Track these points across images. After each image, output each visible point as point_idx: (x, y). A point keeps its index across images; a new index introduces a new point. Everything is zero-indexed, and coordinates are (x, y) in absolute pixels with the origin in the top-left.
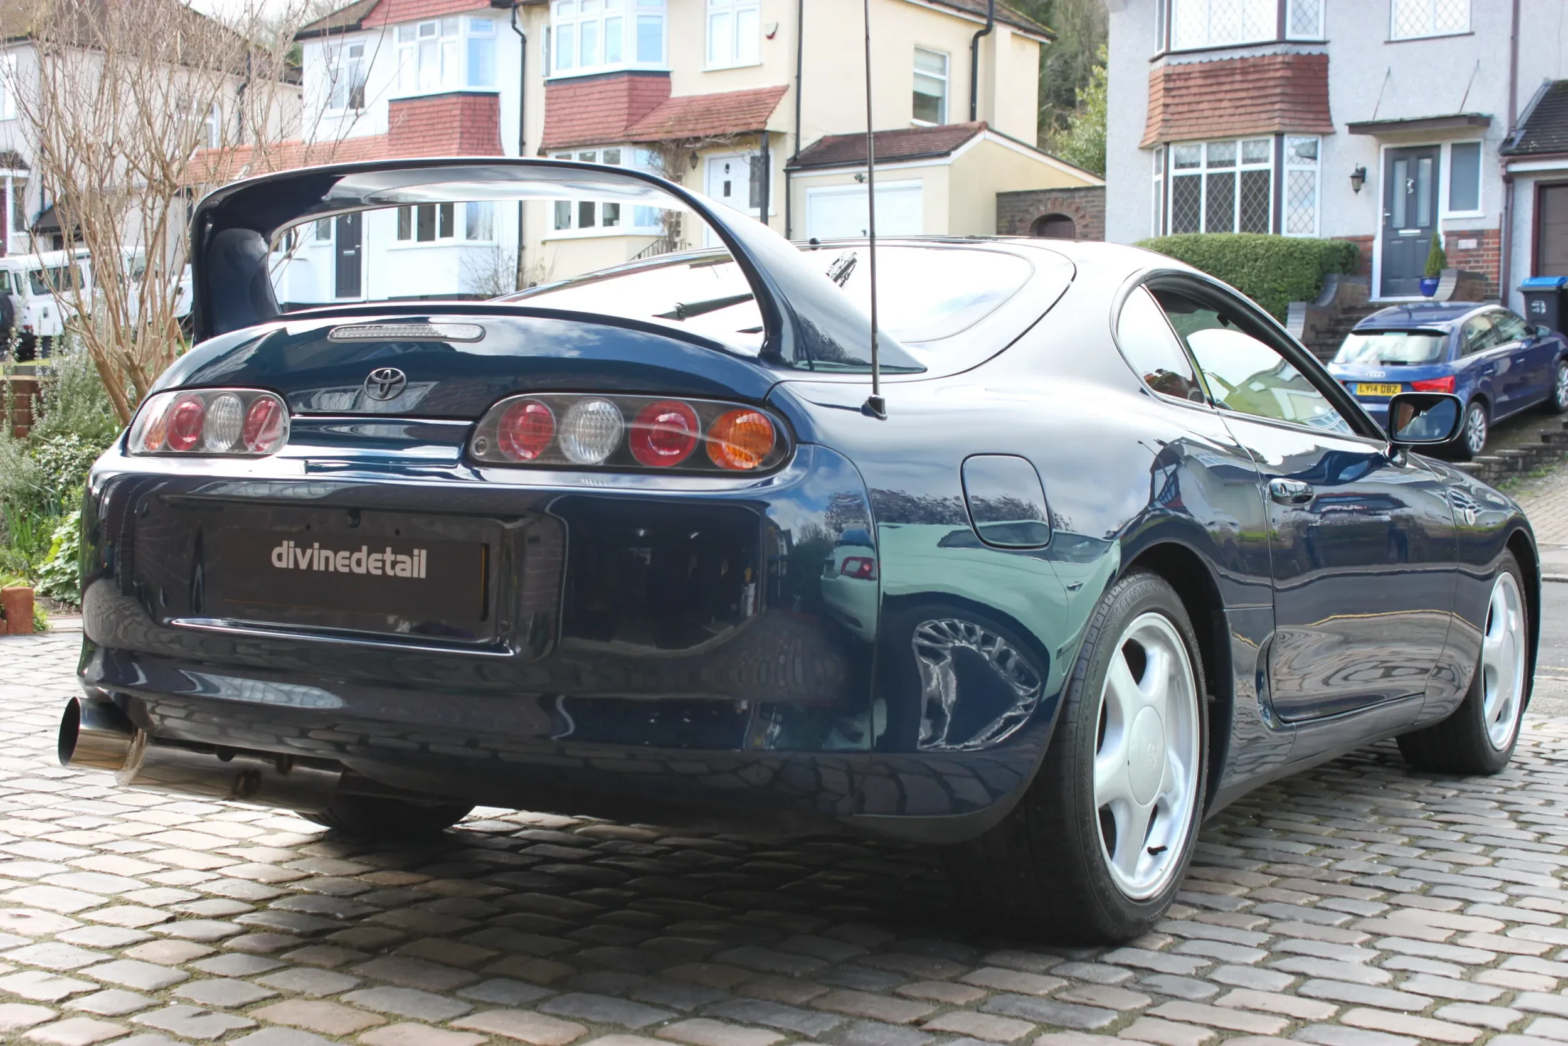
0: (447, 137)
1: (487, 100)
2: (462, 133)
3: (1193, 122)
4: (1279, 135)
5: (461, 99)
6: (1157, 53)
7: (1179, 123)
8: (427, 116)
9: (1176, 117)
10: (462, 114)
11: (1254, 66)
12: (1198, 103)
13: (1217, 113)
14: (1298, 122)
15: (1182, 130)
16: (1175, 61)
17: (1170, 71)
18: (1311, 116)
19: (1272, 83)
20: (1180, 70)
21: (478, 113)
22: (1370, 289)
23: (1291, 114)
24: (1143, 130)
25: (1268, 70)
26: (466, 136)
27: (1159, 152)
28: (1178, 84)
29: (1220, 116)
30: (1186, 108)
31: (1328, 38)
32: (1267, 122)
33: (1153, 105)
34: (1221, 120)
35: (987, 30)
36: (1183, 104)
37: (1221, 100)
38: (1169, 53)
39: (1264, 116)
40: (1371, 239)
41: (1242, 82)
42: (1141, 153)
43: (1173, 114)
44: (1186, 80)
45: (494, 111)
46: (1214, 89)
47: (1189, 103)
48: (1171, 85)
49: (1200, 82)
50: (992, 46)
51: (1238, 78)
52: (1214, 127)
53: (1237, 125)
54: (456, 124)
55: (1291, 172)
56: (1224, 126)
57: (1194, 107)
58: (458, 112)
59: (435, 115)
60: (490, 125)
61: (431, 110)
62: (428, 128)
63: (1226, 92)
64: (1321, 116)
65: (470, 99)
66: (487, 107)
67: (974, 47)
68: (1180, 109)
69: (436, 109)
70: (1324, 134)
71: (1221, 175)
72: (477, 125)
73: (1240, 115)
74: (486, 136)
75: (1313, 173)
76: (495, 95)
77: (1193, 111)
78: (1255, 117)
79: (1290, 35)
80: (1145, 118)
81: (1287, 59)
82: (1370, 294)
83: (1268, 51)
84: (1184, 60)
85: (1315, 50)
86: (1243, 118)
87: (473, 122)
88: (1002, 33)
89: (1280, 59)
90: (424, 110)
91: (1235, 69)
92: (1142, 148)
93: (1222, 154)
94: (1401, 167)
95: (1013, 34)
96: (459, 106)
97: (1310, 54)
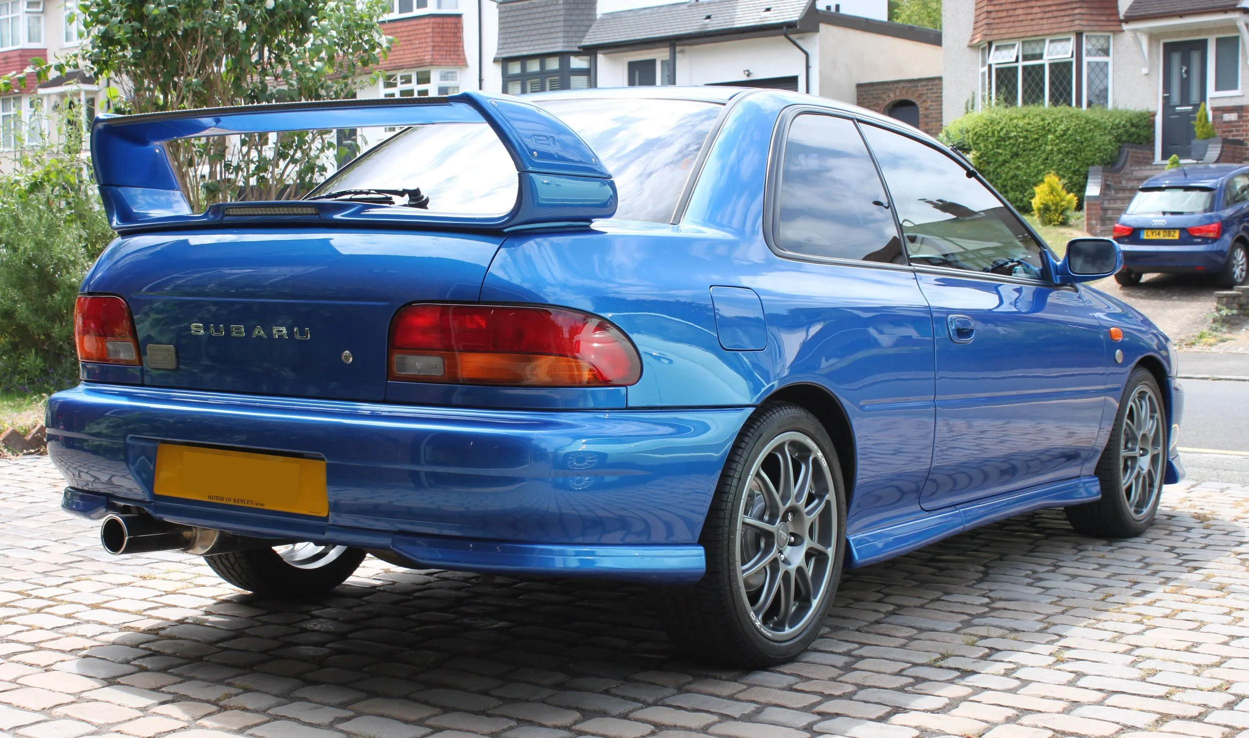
0: (423, 50)
1: (453, 20)
2: (434, 46)
3: (1011, 24)
4: (1079, 35)
5: (432, 20)
7: (999, 26)
8: (406, 34)
9: (997, 21)
10: (433, 32)
12: (1015, 9)
13: (1029, 17)
14: (1093, 23)
15: (1003, 31)
18: (1104, 18)
21: (445, 30)
22: (1153, 154)
23: (1089, 17)
24: (971, 32)
26: (437, 49)
27: (983, 49)
29: (1032, 20)
30: (1004, 14)
32: (1069, 24)
33: (978, 12)
34: (1033, 23)
36: (1003, 11)
37: (1032, 7)
39: (1066, 19)
40: (1154, 115)
42: (968, 50)
43: (995, 19)
45: (459, 28)
47: (1007, 10)
52: (1027, 29)
53: (1045, 27)
54: (428, 40)
55: (1089, 63)
56: (1036, 28)
57: (1011, 13)
58: (429, 30)
59: (412, 33)
60: (456, 40)
61: (409, 29)
62: (408, 43)
64: (1113, 18)
65: (438, 20)
66: (453, 26)
68: (1000, 14)
69: (413, 28)
70: (1114, 32)
71: (1033, 67)
72: (445, 40)
73: (1048, 18)
74: (452, 49)
75: (1106, 64)
76: (459, 16)
77: (1010, 16)
78: (1060, 20)
80: (972, 23)
82: (1153, 158)
86: (1050, 21)
87: (442, 37)
90: (404, 29)
92: (970, 47)
93: (1033, 50)
94: (1176, 58)
96: (431, 25)
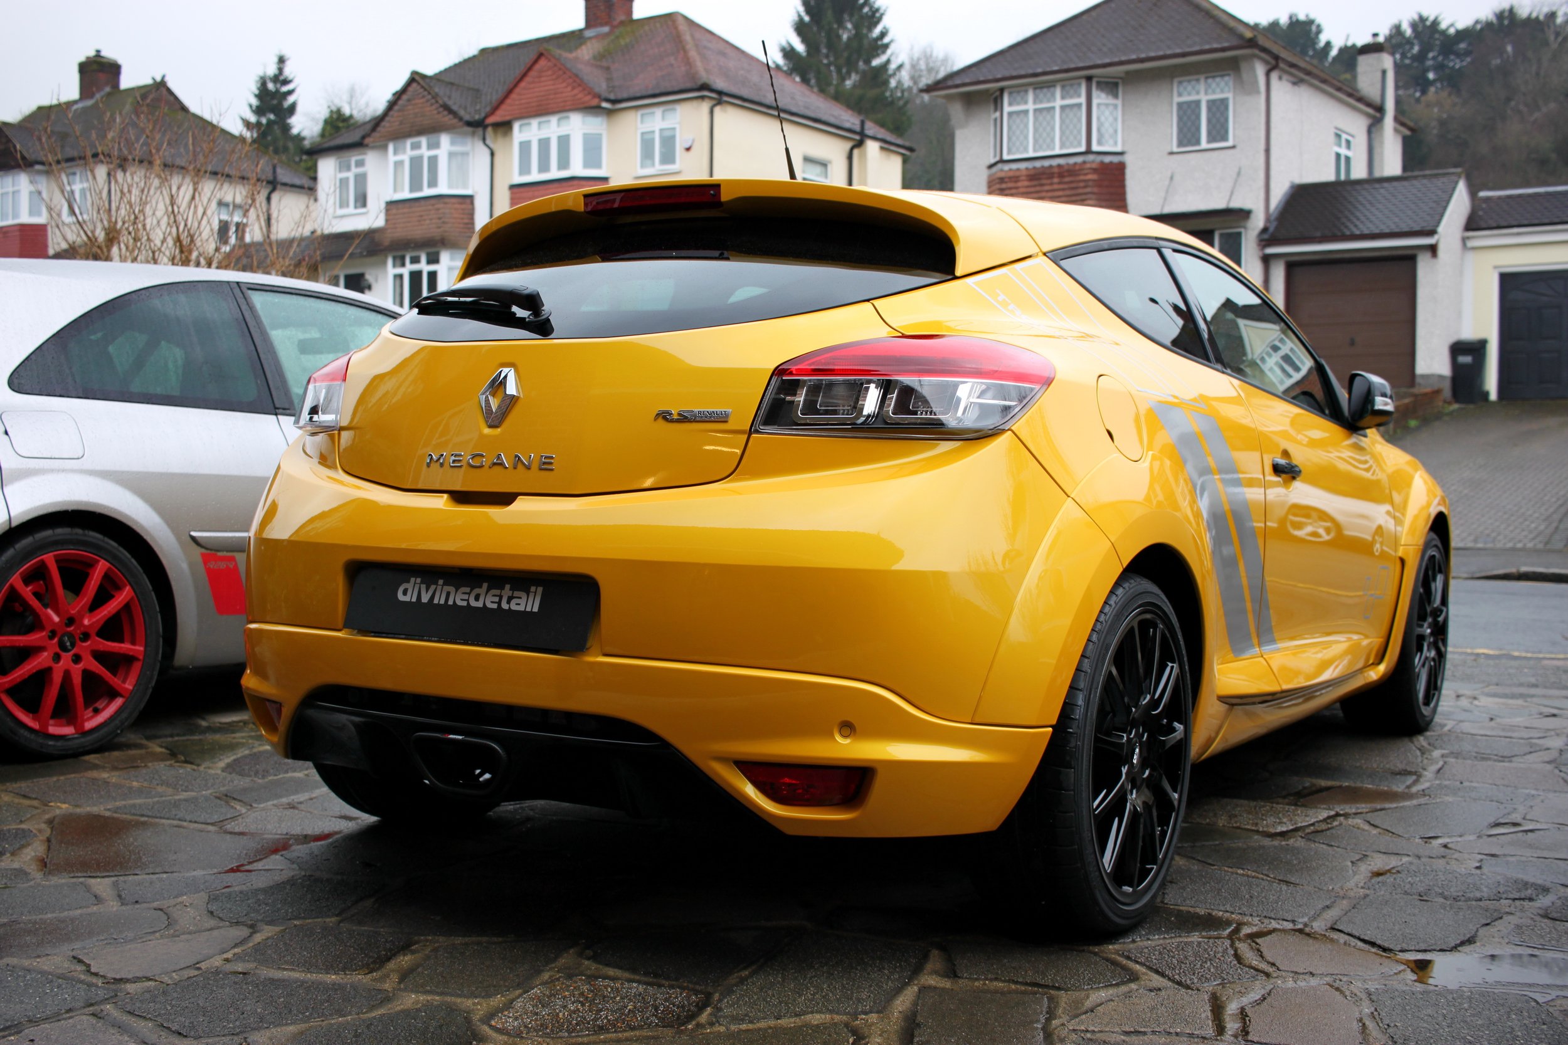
1: (464, 201)
6: (993, 161)
8: (417, 213)
11: (1068, 171)
16: (1006, 167)
17: (1002, 175)
19: (1082, 184)
20: (1011, 174)
25: (1079, 175)
28: (1010, 185)
31: (1125, 149)
35: (859, 144)
38: (1002, 161)
41: (1059, 183)
44: (1016, 182)
45: (470, 209)
46: (1038, 189)
48: (1004, 186)
49: (1026, 183)
50: (863, 157)
51: (1056, 180)
59: (423, 213)
60: (467, 221)
61: (421, 208)
62: (417, 223)
63: (1047, 191)
66: (465, 206)
67: (850, 157)
76: (470, 197)
79: (1095, 147)
81: (1094, 166)
83: (1079, 159)
84: (1014, 166)
85: (1115, 159)
88: (872, 147)
89: (1088, 166)
90: (414, 209)
91: (1053, 173)
95: (882, 148)
97: (1111, 163)
